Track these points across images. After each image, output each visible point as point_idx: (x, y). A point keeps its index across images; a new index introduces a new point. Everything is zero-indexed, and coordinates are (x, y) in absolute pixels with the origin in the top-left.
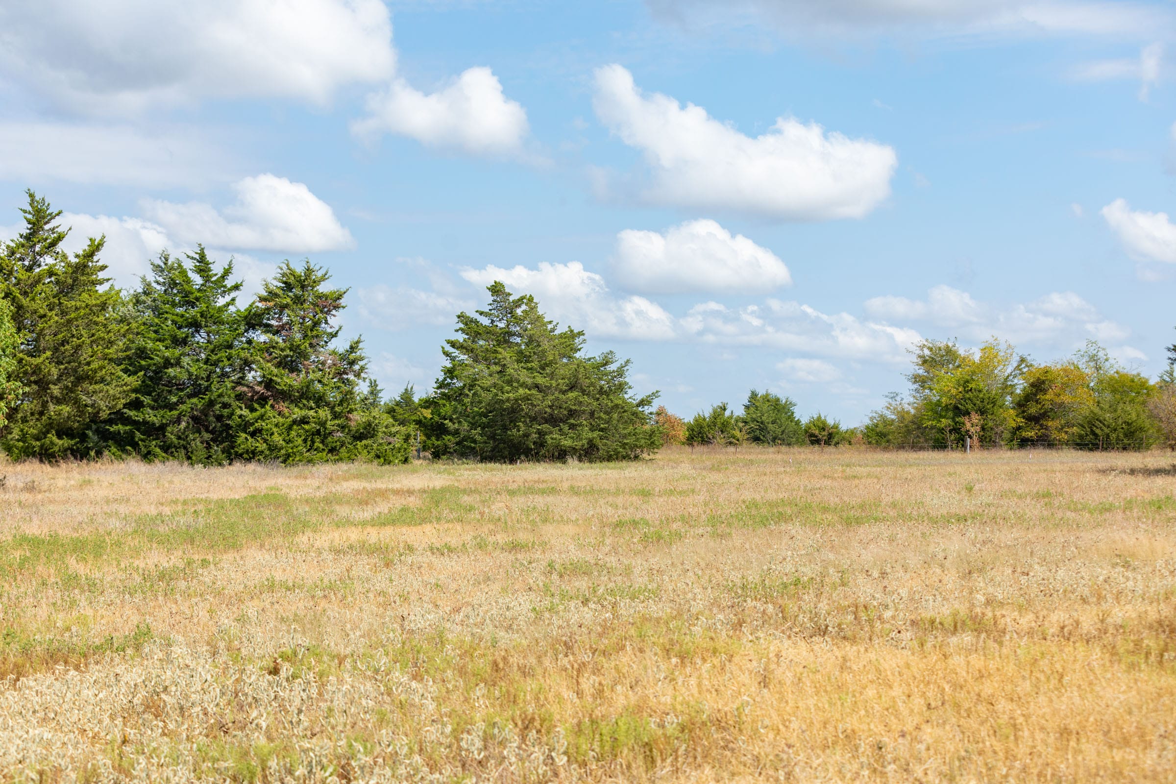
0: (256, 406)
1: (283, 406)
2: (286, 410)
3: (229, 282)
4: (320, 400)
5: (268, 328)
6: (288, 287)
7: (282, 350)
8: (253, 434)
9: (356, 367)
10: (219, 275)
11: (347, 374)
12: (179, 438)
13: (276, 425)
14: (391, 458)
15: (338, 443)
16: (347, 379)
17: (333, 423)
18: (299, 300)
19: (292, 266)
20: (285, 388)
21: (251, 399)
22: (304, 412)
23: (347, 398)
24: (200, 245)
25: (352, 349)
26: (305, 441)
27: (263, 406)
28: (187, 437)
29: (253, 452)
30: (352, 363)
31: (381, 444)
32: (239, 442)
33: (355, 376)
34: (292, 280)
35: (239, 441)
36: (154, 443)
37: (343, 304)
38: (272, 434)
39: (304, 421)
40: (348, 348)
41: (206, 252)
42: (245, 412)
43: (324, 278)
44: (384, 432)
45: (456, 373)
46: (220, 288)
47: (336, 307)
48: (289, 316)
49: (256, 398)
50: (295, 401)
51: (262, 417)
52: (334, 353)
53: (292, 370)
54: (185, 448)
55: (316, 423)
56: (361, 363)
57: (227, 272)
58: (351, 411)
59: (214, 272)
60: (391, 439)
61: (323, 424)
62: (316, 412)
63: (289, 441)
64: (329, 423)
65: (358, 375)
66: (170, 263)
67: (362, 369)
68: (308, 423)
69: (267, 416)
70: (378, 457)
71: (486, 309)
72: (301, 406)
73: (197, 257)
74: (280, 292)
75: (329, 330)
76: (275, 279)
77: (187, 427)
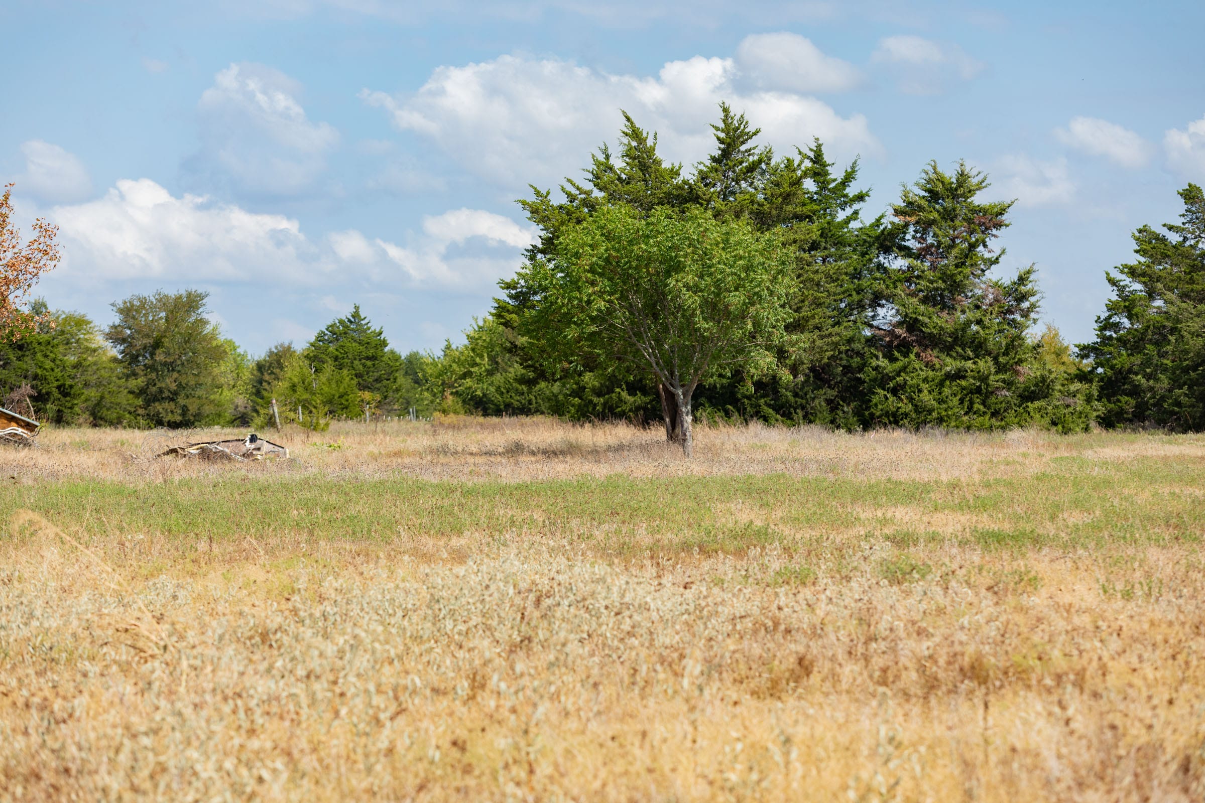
0: (896, 354)
1: (931, 355)
2: (936, 361)
3: (852, 190)
4: (979, 348)
5: (907, 252)
6: (934, 196)
7: (932, 282)
8: (894, 391)
9: (1025, 305)
10: (839, 180)
11: (1012, 313)
12: (796, 395)
13: (925, 380)
14: (1072, 426)
15: (1004, 405)
16: (1014, 321)
17: (997, 377)
18: (949, 216)
19: (939, 169)
20: (934, 331)
21: (889, 345)
22: (959, 364)
23: (1014, 344)
24: (817, 139)
25: (1022, 280)
26: (962, 401)
27: (906, 355)
28: (806, 394)
29: (894, 415)
30: (1022, 298)
31: (1057, 407)
32: (874, 401)
33: (1022, 316)
34: (940, 188)
35: (875, 399)
36: (762, 401)
37: (1007, 222)
38: (920, 391)
39: (959, 375)
40: (1016, 279)
41: (823, 148)
42: (883, 362)
43: (980, 187)
44: (1060, 391)
45: (1136, 310)
46: (839, 198)
47: (998, 226)
48: (935, 235)
49: (895, 343)
50: (948, 349)
51: (904, 369)
52: (996, 285)
53: (944, 307)
54: (803, 408)
55: (974, 378)
56: (1032, 299)
57: (849, 177)
58: (1020, 362)
59: (832, 177)
60: (1070, 400)
61: (984, 379)
62: (975, 363)
63: (941, 401)
64: (992, 377)
65: (1026, 314)
66: (773, 163)
67: (1033, 306)
68: (964, 377)
69: (910, 368)
70: (1054, 424)
71: (1178, 222)
72: (954, 354)
73: (812, 155)
74: (924, 203)
75: (987, 255)
76: (917, 184)
77: (806, 381)
